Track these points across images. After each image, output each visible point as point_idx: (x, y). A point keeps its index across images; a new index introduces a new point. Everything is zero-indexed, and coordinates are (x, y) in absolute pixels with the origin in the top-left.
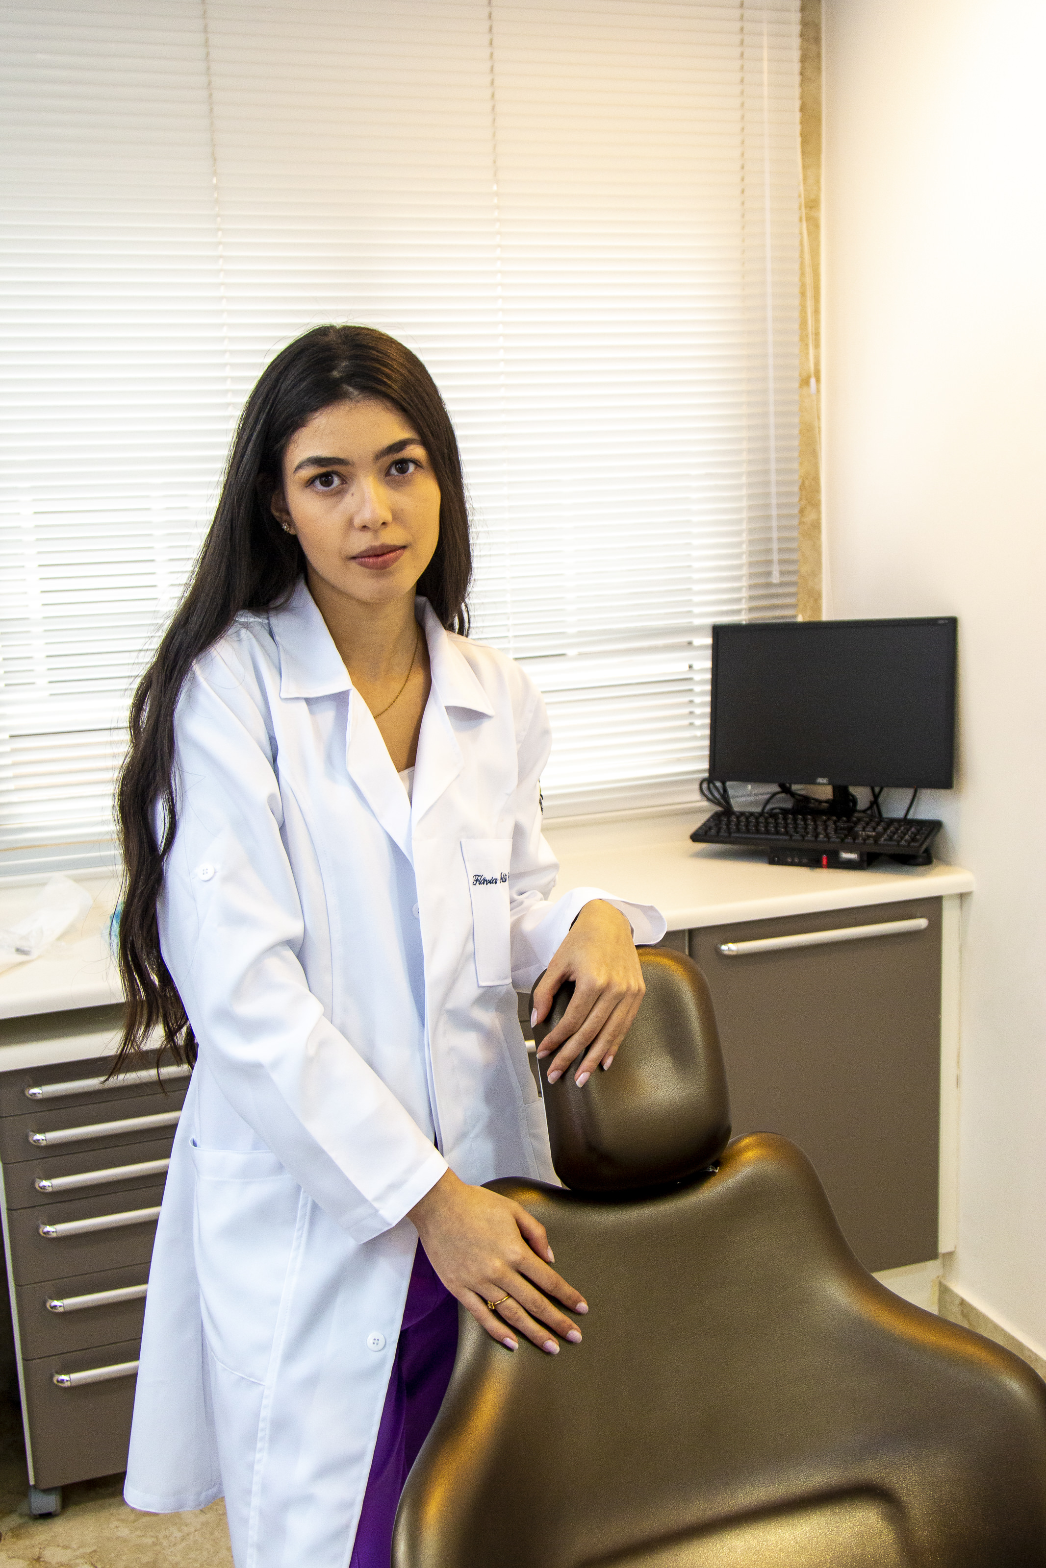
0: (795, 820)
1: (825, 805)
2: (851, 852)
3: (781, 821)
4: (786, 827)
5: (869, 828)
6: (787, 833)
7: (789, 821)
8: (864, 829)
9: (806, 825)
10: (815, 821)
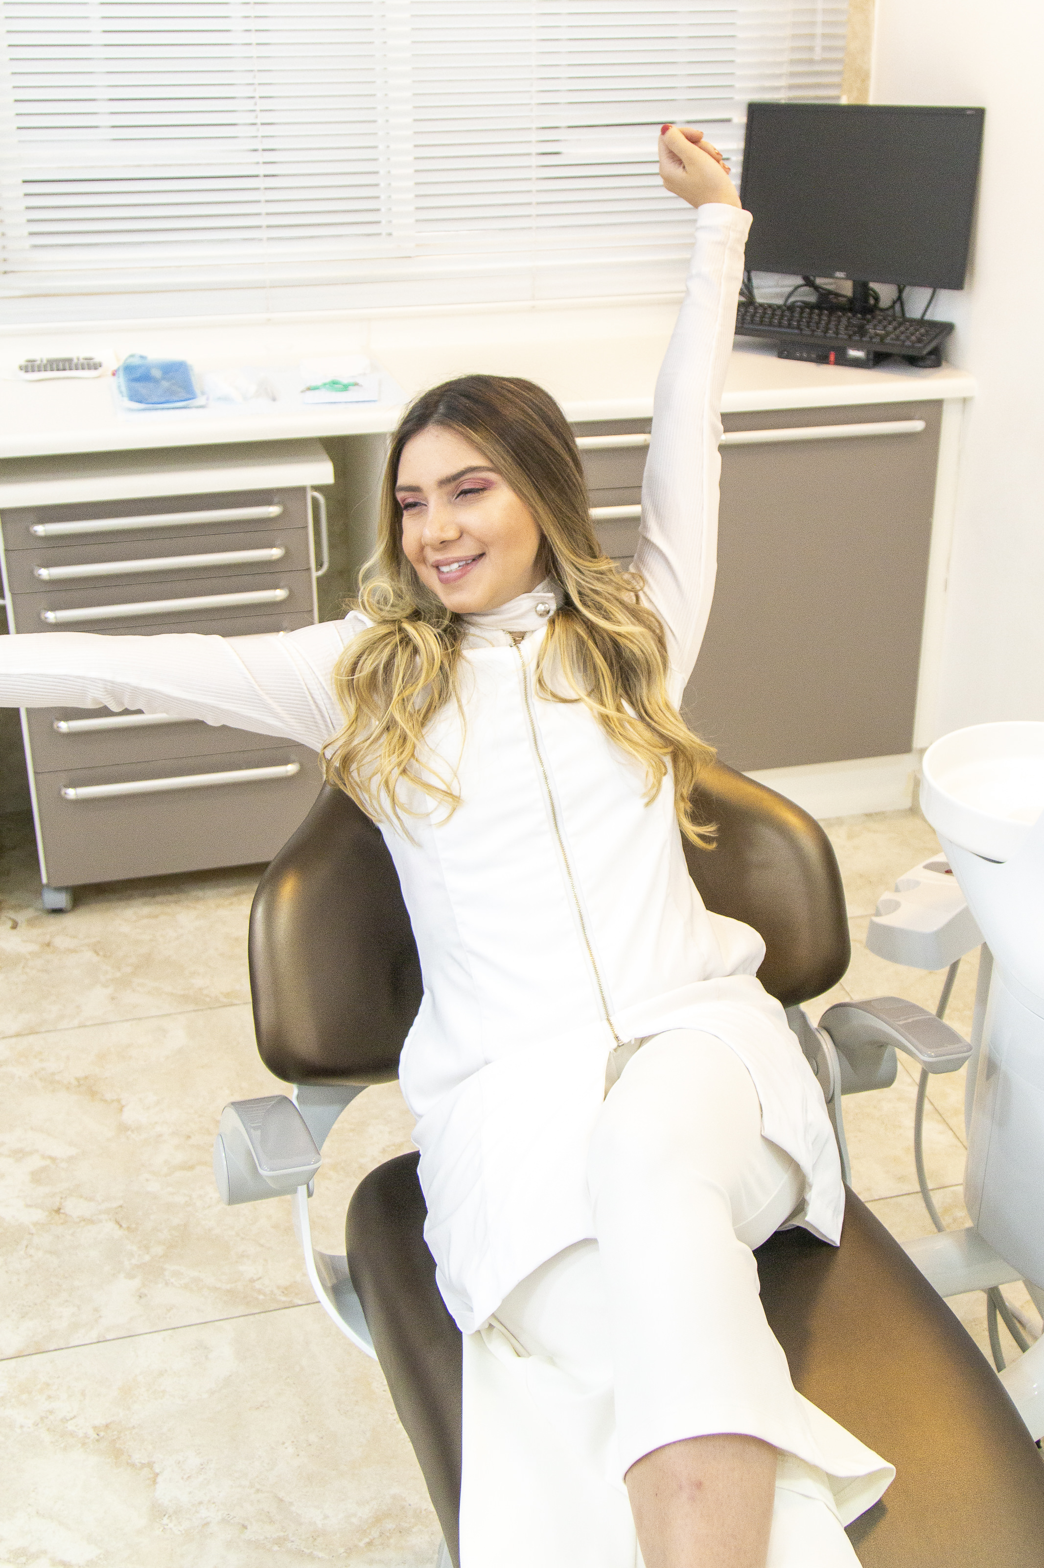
0: (811, 313)
1: (844, 299)
2: (858, 350)
3: (796, 315)
4: (798, 321)
5: (880, 327)
6: (799, 327)
7: (805, 315)
8: (875, 328)
9: (820, 319)
10: (830, 315)
